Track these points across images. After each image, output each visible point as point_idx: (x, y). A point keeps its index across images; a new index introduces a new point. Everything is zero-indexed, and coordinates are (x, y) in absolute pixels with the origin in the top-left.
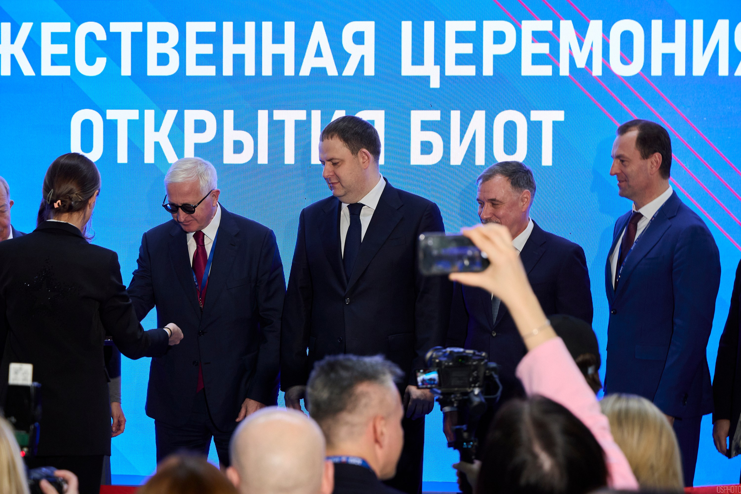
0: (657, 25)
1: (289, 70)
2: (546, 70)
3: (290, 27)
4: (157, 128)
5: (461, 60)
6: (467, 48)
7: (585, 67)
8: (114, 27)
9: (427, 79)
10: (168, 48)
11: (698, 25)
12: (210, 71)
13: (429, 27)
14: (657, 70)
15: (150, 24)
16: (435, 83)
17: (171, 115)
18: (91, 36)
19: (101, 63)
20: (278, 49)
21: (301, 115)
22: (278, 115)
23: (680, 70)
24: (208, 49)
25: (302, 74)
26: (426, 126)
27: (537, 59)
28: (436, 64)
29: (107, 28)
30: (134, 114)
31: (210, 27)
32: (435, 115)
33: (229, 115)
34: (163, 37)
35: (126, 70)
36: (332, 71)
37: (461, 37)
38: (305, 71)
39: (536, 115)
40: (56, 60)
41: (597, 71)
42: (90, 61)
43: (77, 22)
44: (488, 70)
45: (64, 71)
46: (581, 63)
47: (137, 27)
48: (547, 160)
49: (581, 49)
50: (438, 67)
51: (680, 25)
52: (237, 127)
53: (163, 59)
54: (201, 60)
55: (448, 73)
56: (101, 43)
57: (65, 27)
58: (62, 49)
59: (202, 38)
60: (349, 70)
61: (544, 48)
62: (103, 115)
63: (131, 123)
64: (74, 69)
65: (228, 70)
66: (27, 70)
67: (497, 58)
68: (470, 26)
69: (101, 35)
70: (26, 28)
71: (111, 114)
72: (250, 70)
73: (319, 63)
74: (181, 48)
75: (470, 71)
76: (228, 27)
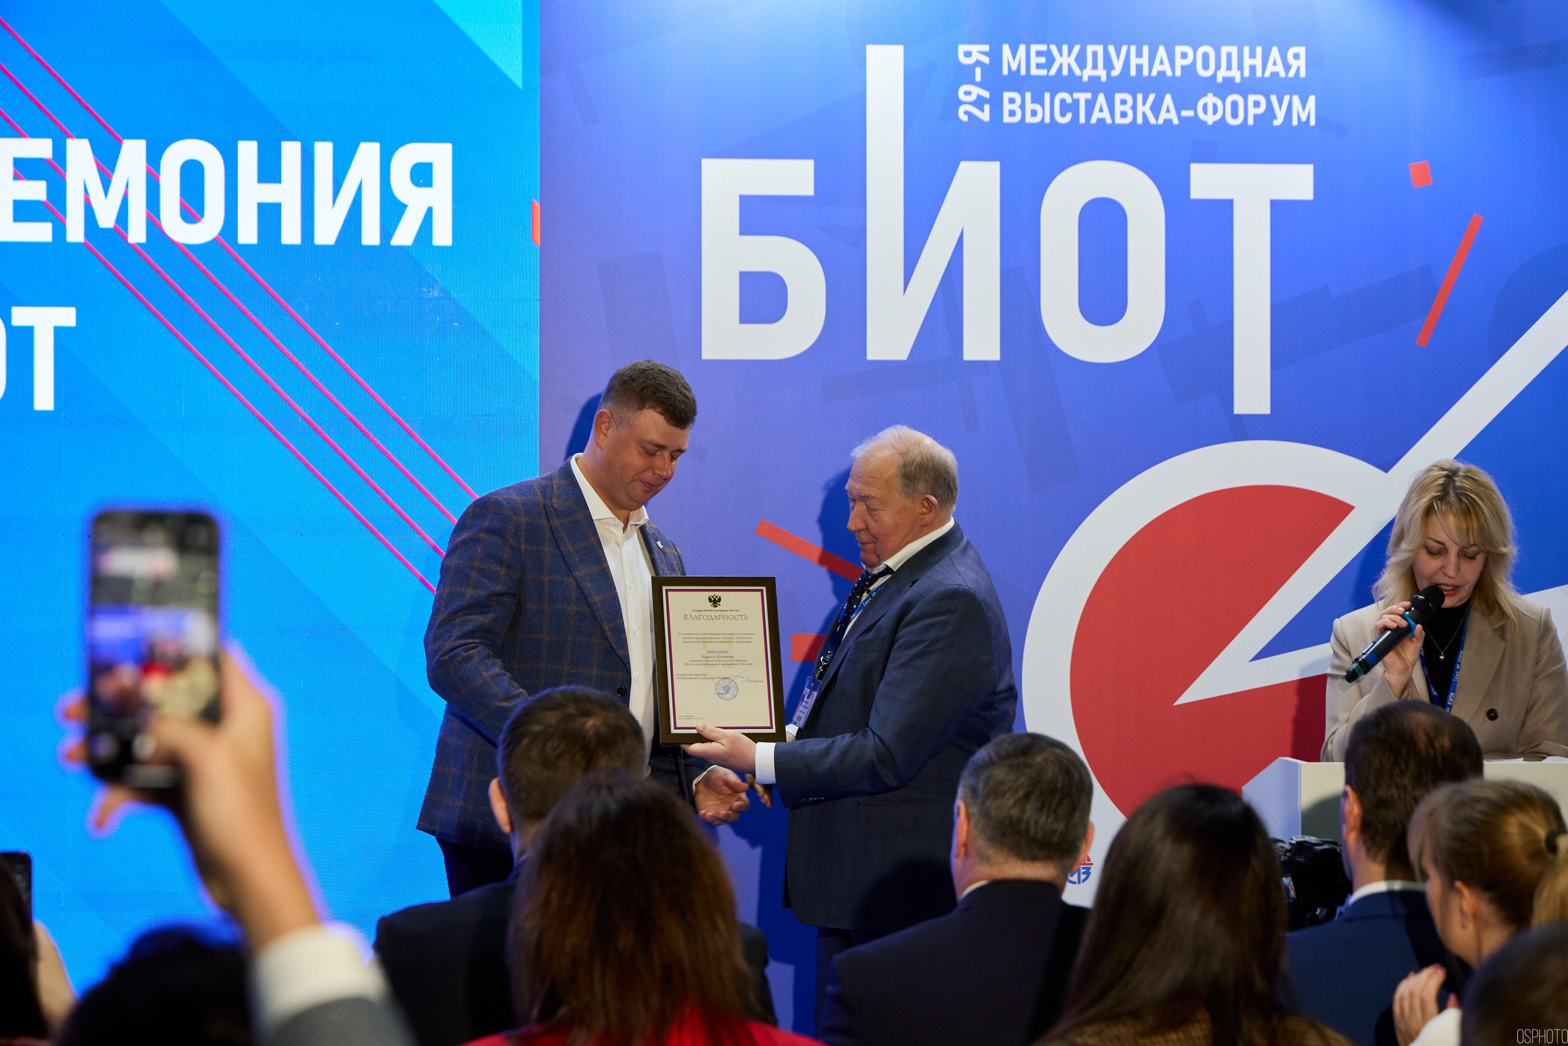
0: (248, 151)
7: (115, 228)
11: (324, 151)
14: (248, 233)
23: (291, 234)
27: (24, 211)
39: (21, 316)
41: (137, 233)
46: (106, 219)
48: (44, 399)
49: (106, 193)
51: (291, 152)
61: (36, 190)
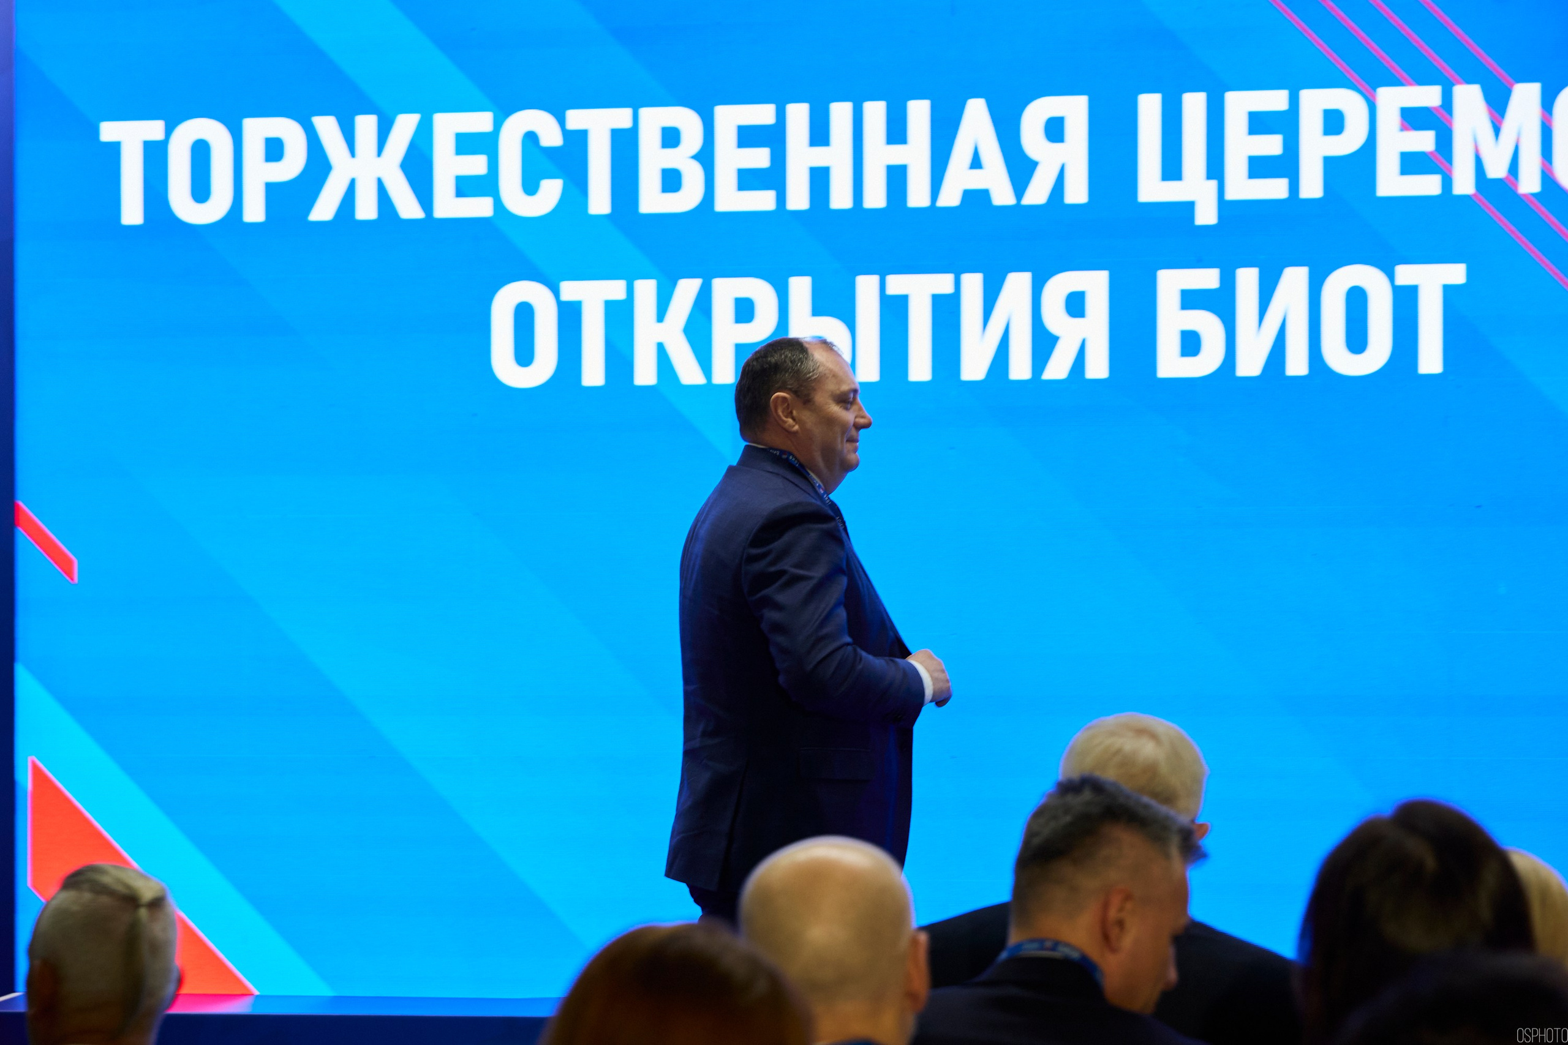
1: (918, 196)
2: (1428, 185)
3: (919, 112)
4: (661, 317)
5: (1259, 167)
6: (1271, 145)
7: (1506, 178)
8: (576, 119)
9: (1189, 207)
10: (681, 158)
12: (763, 201)
13: (1194, 104)
15: (645, 113)
16: (1206, 215)
17: (687, 290)
18: (531, 138)
19: (551, 190)
20: (897, 155)
21: (943, 283)
22: (897, 284)
24: (759, 158)
25: (942, 202)
26: (1191, 300)
27: (1411, 163)
28: (1209, 177)
29: (562, 121)
30: (615, 289)
31: (762, 114)
32: (1207, 279)
33: (800, 288)
34: (671, 138)
35: (599, 201)
36: (1003, 195)
37: (1259, 123)
38: (950, 197)
39: (1406, 274)
40: (465, 187)
41: (1529, 183)
42: (530, 187)
43: (503, 112)
44: (1312, 186)
45: (480, 207)
46: (1497, 170)
47: (621, 117)
48: (1430, 361)
49: (1497, 140)
50: (1213, 184)
52: (817, 311)
53: (671, 181)
54: (748, 180)
55: (1231, 195)
56: (550, 152)
57: (480, 122)
58: (477, 165)
59: (748, 137)
60: (1037, 193)
61: (1424, 141)
62: (556, 293)
63: (611, 307)
64: (498, 205)
65: (798, 198)
66: (408, 208)
67: (1331, 164)
68: (1275, 100)
69: (551, 136)
70: (405, 125)
71: (570, 290)
72: (840, 198)
73: (976, 181)
74: (706, 157)
75: (1275, 189)
76: (798, 115)
